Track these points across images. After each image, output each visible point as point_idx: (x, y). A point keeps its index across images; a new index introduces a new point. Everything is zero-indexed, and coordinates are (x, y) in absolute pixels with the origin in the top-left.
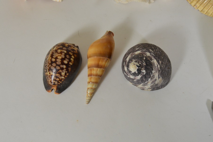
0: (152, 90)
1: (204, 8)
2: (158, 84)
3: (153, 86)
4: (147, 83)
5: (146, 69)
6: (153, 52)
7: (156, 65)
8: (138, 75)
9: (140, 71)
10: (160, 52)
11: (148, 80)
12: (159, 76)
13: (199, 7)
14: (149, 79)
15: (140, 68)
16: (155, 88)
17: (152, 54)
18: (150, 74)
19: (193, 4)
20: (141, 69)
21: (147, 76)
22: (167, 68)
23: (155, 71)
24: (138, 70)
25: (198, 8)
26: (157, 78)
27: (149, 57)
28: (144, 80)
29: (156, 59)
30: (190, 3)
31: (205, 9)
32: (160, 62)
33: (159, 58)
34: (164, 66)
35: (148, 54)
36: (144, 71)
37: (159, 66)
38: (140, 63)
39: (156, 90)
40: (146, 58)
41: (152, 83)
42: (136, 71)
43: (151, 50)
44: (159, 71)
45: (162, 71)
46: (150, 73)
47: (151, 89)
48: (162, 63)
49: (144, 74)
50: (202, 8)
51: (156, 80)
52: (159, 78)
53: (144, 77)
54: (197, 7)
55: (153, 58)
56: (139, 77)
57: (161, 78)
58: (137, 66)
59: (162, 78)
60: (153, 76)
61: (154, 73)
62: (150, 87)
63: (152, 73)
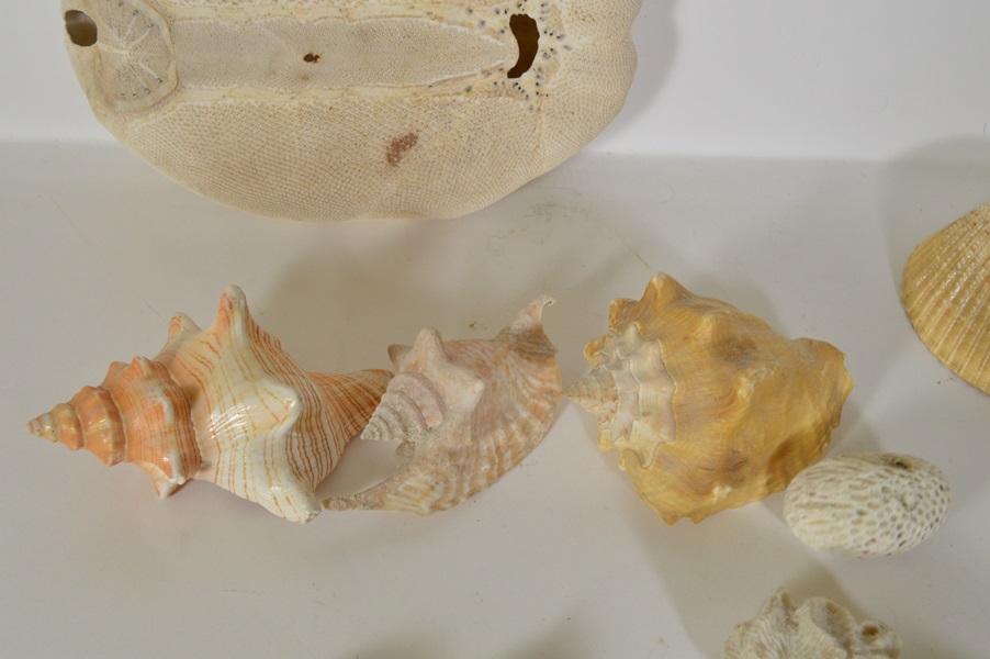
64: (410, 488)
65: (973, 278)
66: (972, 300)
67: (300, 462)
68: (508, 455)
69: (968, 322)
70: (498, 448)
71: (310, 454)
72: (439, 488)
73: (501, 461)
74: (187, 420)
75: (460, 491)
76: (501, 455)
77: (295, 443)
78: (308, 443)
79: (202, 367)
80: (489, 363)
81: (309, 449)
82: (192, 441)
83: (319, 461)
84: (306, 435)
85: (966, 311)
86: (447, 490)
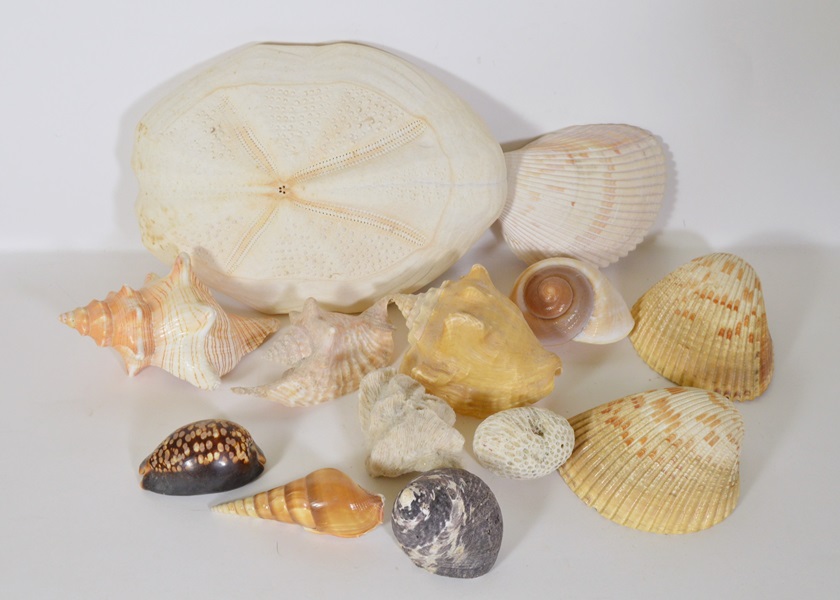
0: (438, 573)
1: (606, 505)
2: (452, 559)
3: (441, 560)
4: (430, 547)
5: (432, 509)
6: (465, 484)
7: (460, 514)
8: (412, 518)
9: (418, 508)
10: (481, 491)
11: (431, 540)
12: (459, 538)
13: (595, 501)
14: (435, 539)
15: (419, 501)
16: (445, 568)
17: (461, 487)
18: (438, 525)
19: (582, 494)
20: (421, 505)
21: (430, 526)
22: (485, 531)
23: (452, 525)
24: (414, 503)
25: (593, 503)
26: (454, 543)
27: (452, 490)
28: (423, 534)
29: (464, 499)
30: (574, 490)
31: (609, 506)
32: (472, 510)
33: (472, 500)
34: (479, 523)
35: (452, 485)
36: (426, 511)
37: (465, 517)
38: (424, 493)
39: (447, 575)
40: (442, 488)
41: (439, 552)
42: (410, 505)
43: (462, 480)
44: (462, 527)
45: (470, 530)
46: (438, 521)
47: (435, 569)
48: (475, 514)
49: (426, 519)
50: (604, 504)
51: (450, 546)
52: (458, 543)
53: (423, 527)
54: (592, 501)
55: (458, 496)
56: (414, 523)
57: (462, 547)
58: (416, 495)
59: (466, 547)
60: (445, 533)
61: (451, 528)
62: (434, 562)
63: (444, 524)
64: (284, 388)
65: (667, 312)
66: (667, 326)
67: (212, 357)
68: (351, 384)
69: (665, 340)
70: (344, 378)
71: (218, 353)
72: (303, 391)
73: (345, 386)
74: (149, 323)
75: (316, 397)
76: (346, 383)
77: (210, 344)
78: (218, 345)
79: (161, 295)
80: (346, 326)
81: (218, 349)
82: (150, 335)
83: (224, 358)
84: (217, 340)
85: (664, 333)
86: (307, 394)
